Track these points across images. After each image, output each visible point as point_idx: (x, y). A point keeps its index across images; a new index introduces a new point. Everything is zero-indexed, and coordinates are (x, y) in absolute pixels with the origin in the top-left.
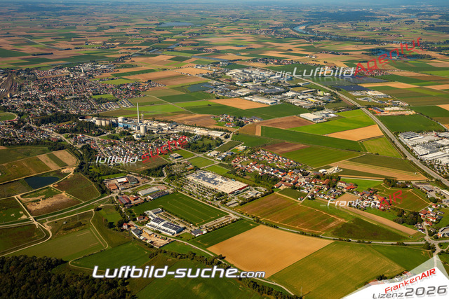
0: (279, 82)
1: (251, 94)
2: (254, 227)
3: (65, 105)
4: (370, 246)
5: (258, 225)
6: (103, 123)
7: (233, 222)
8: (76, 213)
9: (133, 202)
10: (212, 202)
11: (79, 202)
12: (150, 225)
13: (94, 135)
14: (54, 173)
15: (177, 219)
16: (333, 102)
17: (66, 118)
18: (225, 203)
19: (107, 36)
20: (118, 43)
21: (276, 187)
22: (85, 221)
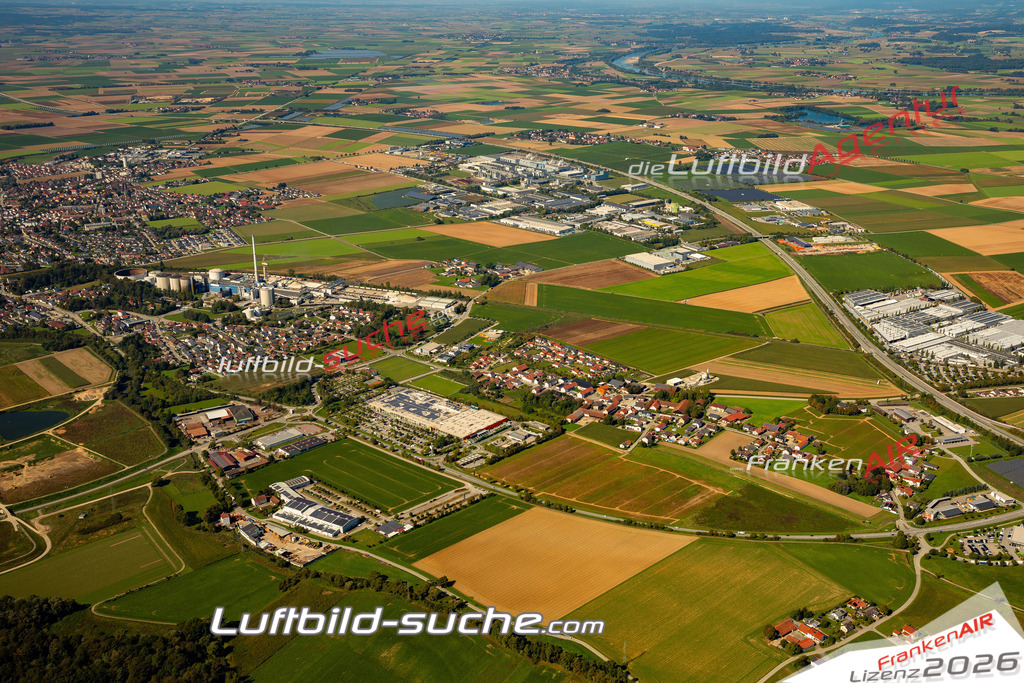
0: (580, 183)
1: (515, 212)
2: (519, 512)
3: (84, 245)
4: (778, 545)
5: (529, 507)
6: (174, 284)
7: (473, 502)
8: (108, 492)
9: (243, 464)
10: (426, 459)
11: (116, 468)
12: (283, 516)
13: (152, 313)
14: (56, 403)
15: (344, 499)
16: (699, 228)
17: (85, 273)
18: (454, 460)
19: (183, 83)
20: (209, 99)
21: (569, 420)
22: (132, 511)
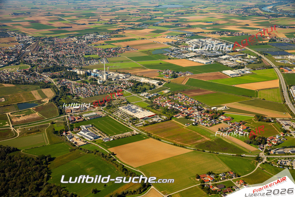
2: (145, 139)
5: (149, 138)
6: (81, 72)
9: (77, 120)
12: (80, 134)
13: (73, 80)
14: (36, 101)
15: (98, 131)
19: (115, 15)
20: (120, 20)
21: (174, 116)
22: (42, 129)
